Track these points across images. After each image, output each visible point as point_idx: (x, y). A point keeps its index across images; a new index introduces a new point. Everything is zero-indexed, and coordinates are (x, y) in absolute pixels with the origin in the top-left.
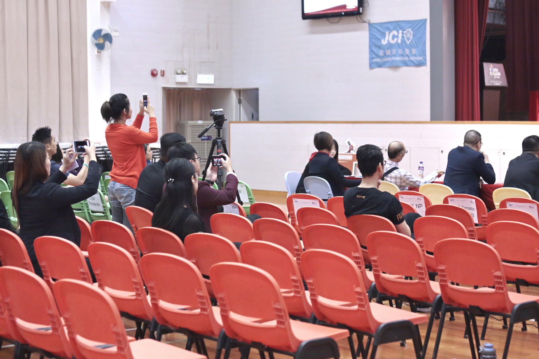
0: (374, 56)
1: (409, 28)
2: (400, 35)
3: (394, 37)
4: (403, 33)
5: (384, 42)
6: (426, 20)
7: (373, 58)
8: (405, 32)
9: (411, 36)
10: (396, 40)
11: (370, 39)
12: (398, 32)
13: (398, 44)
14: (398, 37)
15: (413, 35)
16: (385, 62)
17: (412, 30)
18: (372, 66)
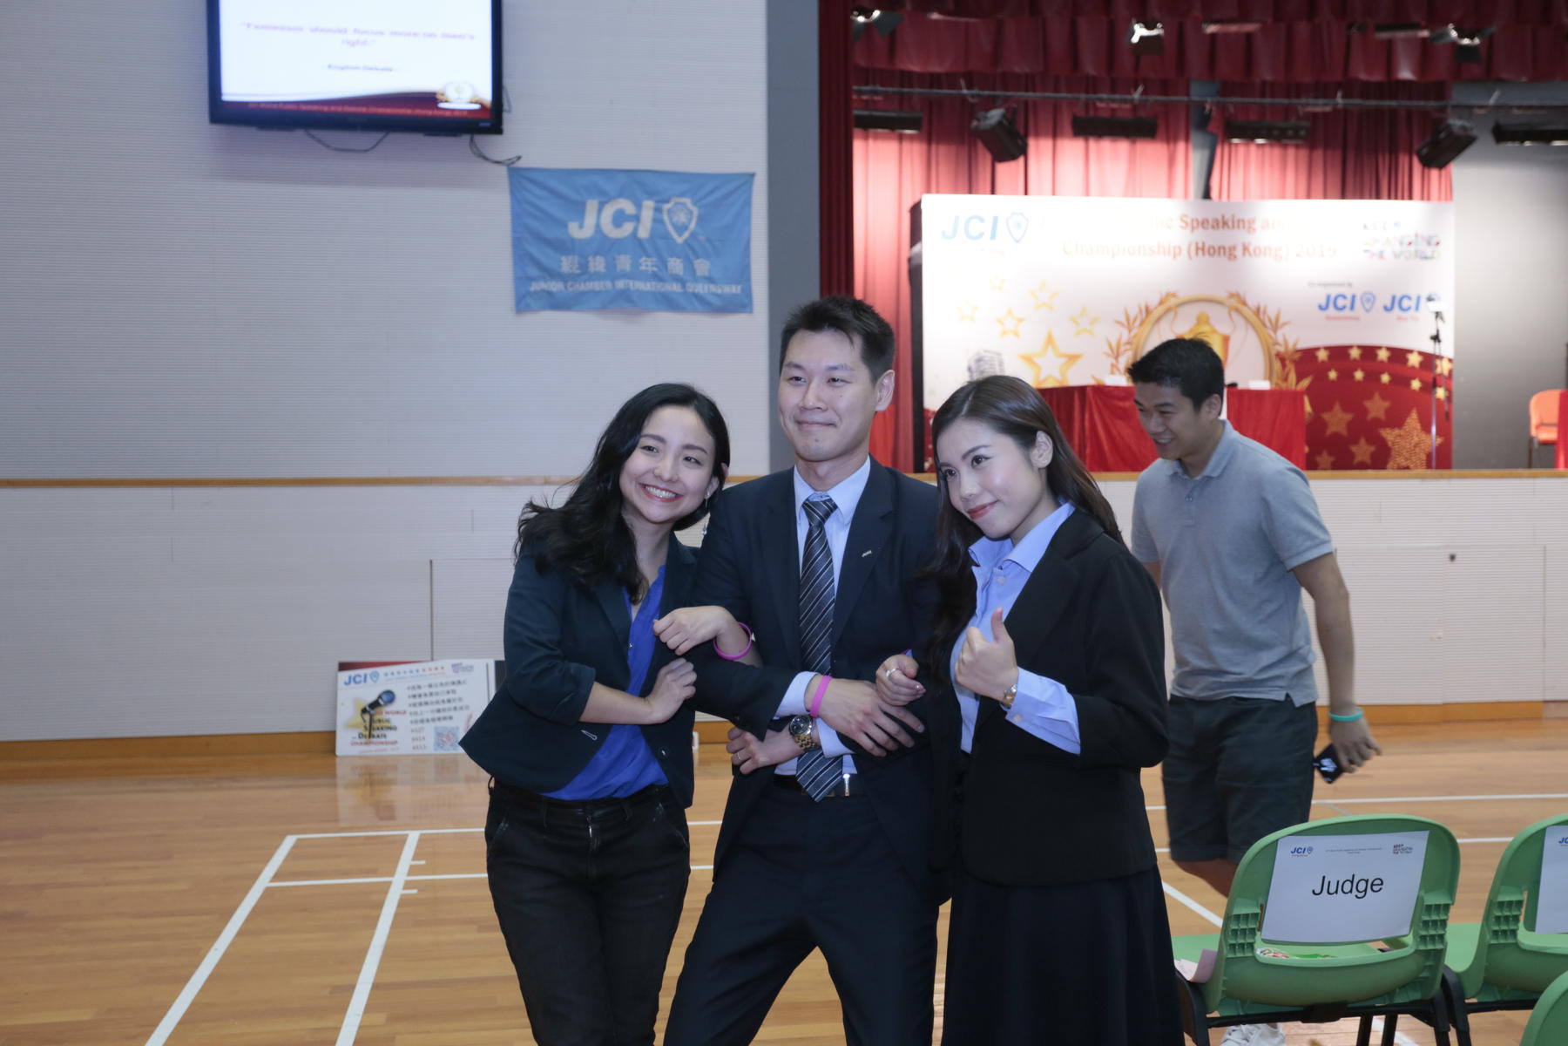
0: (533, 271)
1: (682, 195)
2: (647, 214)
3: (619, 219)
4: (658, 210)
5: (581, 231)
6: (753, 175)
7: (531, 279)
8: (666, 207)
9: (690, 221)
10: (628, 228)
11: (516, 216)
12: (639, 206)
13: (639, 242)
14: (637, 218)
15: (701, 219)
16: (583, 294)
17: (694, 204)
18: (524, 303)
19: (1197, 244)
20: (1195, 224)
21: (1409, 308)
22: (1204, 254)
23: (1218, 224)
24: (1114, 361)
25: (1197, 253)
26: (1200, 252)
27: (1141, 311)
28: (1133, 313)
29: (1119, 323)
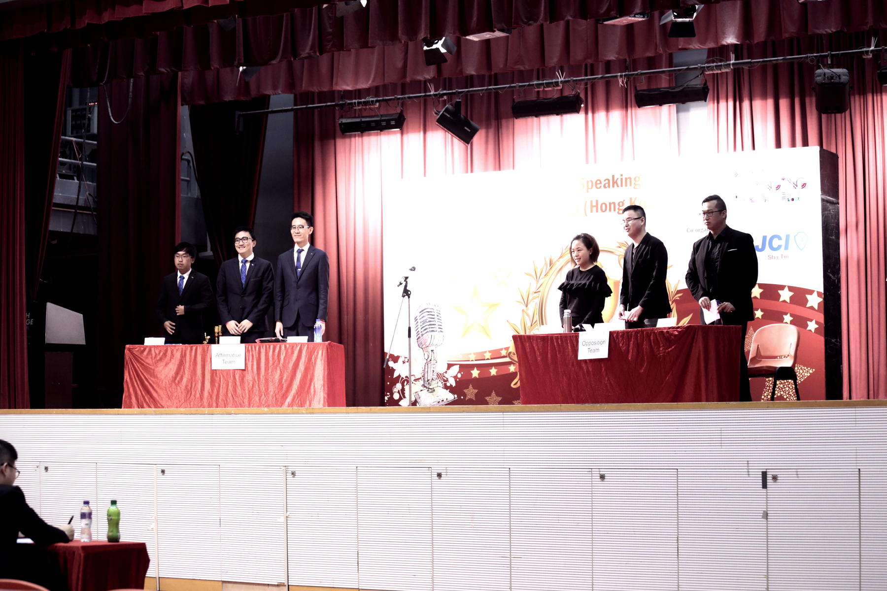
19: (591, 202)
20: (590, 186)
21: (779, 247)
22: (597, 211)
23: (609, 183)
24: (524, 308)
25: (592, 211)
26: (594, 209)
27: (546, 264)
28: (541, 265)
29: (530, 275)
